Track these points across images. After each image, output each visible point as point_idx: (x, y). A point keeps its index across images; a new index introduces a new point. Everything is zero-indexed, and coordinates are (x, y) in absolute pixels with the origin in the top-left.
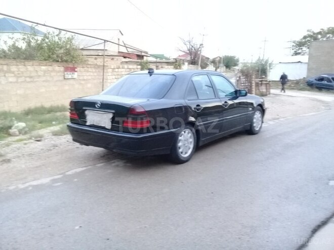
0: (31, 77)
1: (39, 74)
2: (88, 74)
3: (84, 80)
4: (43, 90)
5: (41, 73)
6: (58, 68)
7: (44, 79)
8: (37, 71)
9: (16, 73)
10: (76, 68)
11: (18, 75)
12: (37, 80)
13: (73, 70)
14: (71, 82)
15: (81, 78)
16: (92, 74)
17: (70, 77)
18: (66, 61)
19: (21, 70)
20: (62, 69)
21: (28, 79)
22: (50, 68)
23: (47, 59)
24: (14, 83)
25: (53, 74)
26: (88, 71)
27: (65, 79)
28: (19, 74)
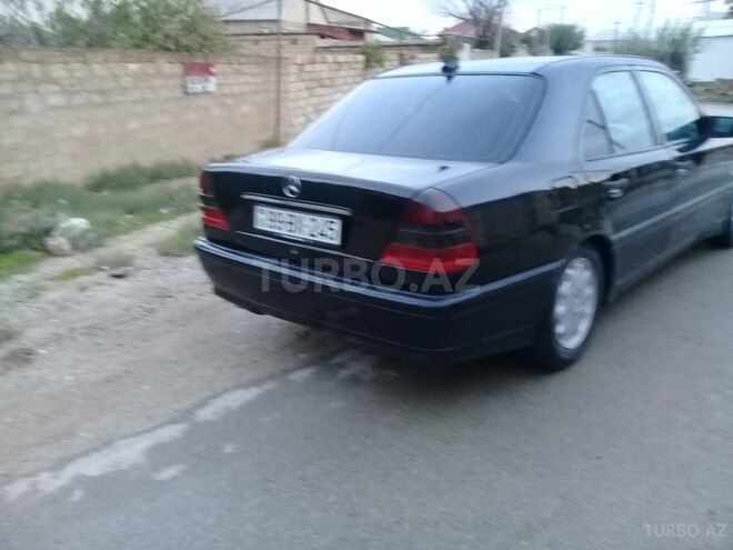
0: (102, 92)
1: (123, 83)
2: (241, 80)
3: (233, 95)
4: (134, 124)
5: (127, 81)
6: (169, 66)
7: (136, 95)
8: (116, 76)
9: (66, 82)
10: (212, 65)
11: (71, 89)
12: (120, 98)
13: (205, 70)
14: (202, 101)
15: (226, 90)
16: (250, 80)
17: (198, 87)
18: (188, 49)
19: (77, 74)
20: (178, 69)
21: (96, 99)
22: (149, 68)
23: (139, 43)
24: (61, 108)
25: (157, 82)
26: (241, 73)
27: (187, 93)
28: (72, 85)
